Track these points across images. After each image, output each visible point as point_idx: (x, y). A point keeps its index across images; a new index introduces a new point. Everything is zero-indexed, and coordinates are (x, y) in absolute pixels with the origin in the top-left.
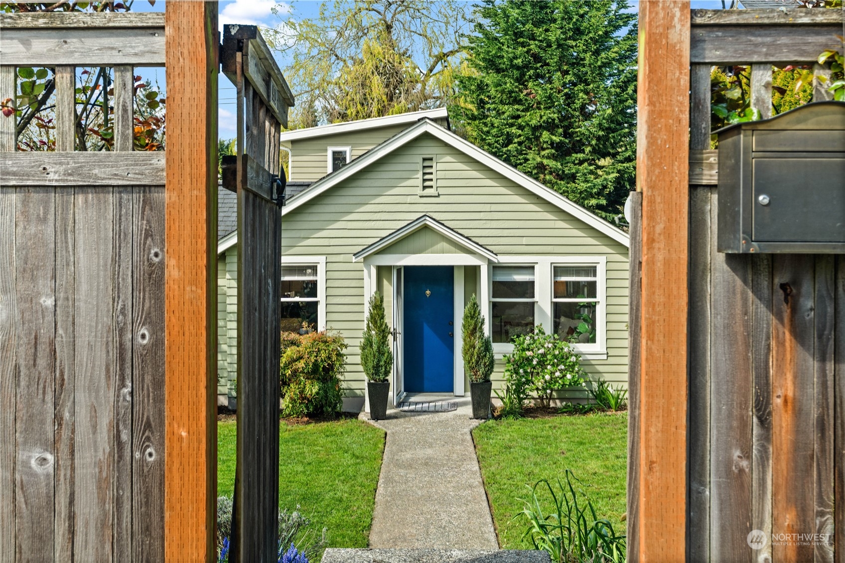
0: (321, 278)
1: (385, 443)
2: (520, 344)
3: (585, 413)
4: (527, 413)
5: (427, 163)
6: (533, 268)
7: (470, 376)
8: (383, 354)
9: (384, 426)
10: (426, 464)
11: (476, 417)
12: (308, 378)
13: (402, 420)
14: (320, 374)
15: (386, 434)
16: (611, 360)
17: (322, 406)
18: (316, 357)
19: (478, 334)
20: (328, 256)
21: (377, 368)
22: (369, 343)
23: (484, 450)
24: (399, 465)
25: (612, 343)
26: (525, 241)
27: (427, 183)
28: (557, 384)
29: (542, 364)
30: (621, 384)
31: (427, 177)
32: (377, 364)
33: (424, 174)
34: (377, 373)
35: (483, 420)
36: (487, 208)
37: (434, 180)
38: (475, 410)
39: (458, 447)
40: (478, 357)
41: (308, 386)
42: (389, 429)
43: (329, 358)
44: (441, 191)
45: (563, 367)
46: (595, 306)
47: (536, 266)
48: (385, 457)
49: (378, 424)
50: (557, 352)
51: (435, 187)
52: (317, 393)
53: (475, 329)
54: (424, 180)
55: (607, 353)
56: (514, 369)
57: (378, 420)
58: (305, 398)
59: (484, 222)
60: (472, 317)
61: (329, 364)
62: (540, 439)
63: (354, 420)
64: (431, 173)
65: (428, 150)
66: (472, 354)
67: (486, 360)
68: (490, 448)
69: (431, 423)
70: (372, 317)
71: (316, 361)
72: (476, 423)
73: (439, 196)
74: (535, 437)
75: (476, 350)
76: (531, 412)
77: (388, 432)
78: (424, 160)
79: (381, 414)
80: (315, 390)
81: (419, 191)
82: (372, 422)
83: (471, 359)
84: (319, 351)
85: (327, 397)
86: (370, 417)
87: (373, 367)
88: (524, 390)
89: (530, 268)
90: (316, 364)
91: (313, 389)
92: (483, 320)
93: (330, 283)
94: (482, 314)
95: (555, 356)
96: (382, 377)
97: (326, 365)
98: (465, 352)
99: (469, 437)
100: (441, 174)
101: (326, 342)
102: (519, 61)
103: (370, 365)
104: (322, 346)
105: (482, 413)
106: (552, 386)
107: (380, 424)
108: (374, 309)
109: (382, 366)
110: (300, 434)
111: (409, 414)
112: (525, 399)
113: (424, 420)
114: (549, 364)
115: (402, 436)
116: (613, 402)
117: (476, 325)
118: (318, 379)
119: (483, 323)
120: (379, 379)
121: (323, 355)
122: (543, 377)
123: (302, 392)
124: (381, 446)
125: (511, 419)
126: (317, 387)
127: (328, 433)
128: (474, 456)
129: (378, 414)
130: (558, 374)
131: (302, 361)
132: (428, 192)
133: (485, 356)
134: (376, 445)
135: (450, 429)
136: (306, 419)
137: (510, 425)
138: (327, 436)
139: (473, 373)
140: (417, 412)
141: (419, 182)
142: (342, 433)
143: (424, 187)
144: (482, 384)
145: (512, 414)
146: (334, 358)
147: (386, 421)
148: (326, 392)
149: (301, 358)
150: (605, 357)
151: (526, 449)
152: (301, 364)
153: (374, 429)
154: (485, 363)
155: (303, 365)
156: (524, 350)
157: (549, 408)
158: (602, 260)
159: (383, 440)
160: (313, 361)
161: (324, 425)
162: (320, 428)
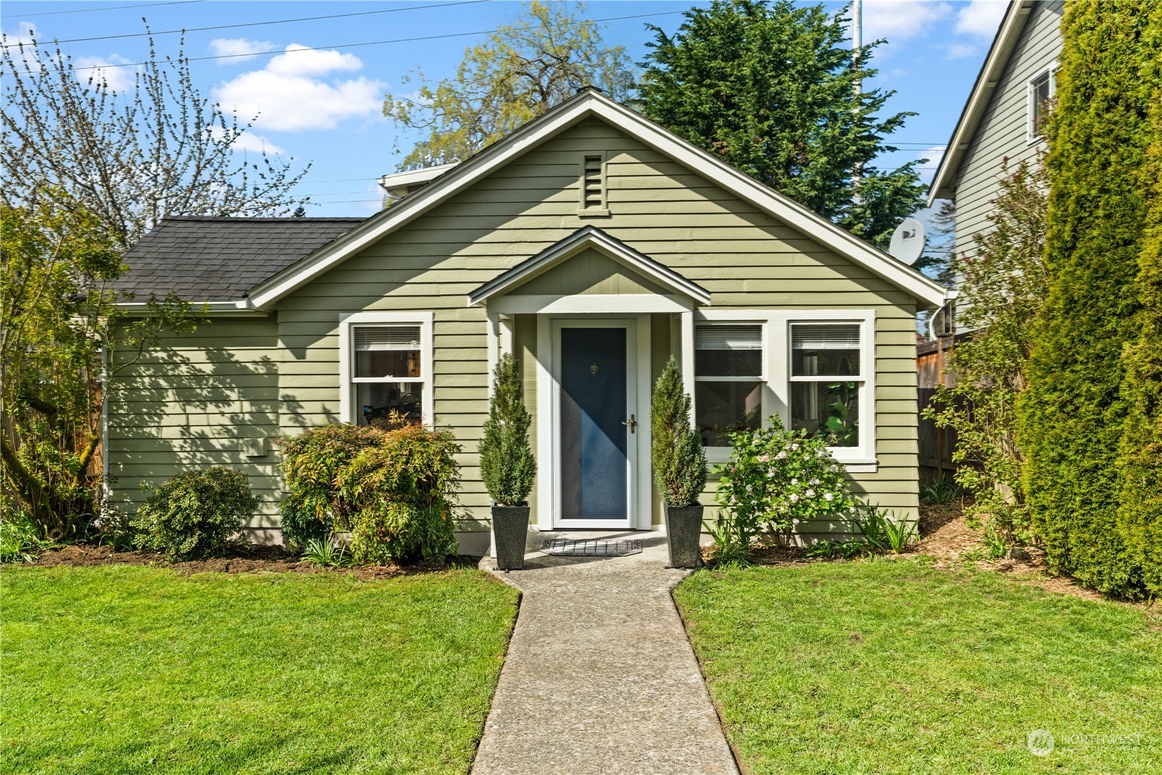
0: (425, 346)
1: (516, 617)
2: (744, 446)
3: (851, 557)
4: (755, 557)
5: (591, 166)
6: (759, 328)
7: (667, 495)
8: (518, 458)
9: (518, 581)
10: (593, 666)
11: (676, 564)
12: (392, 500)
13: (550, 571)
14: (413, 494)
15: (521, 596)
16: (883, 474)
17: (419, 547)
18: (407, 463)
19: (678, 426)
20: (437, 312)
21: (507, 482)
22: (494, 438)
23: (703, 632)
24: (537, 671)
25: (886, 447)
26: (745, 286)
27: (592, 197)
28: (810, 510)
29: (783, 477)
30: (905, 511)
31: (592, 187)
32: (507, 475)
33: (588, 182)
34: (508, 490)
35: (689, 571)
36: (687, 234)
37: (603, 191)
38: (674, 553)
39: (653, 625)
40: (681, 462)
41: (391, 513)
42: (526, 587)
43: (429, 466)
44: (614, 208)
45: (817, 482)
46: (856, 389)
47: (764, 326)
48: (512, 649)
49: (510, 580)
50: (807, 457)
51: (604, 203)
52: (407, 526)
53: (674, 415)
54: (588, 192)
55: (877, 463)
56: (735, 485)
57: (510, 569)
58: (386, 533)
59: (682, 256)
60: (670, 396)
61: (427, 477)
62: (800, 608)
63: (470, 570)
64: (598, 181)
65: (594, 144)
66: (671, 458)
67: (695, 468)
68: (714, 630)
69: (601, 577)
70: (500, 398)
71: (406, 470)
72: (676, 575)
73: (610, 216)
74: (788, 604)
75: (677, 450)
76: (765, 556)
77: (525, 593)
78: (588, 159)
79: (514, 559)
80: (402, 521)
81: (579, 209)
82: (499, 574)
83: (669, 467)
84: (411, 453)
85: (426, 532)
86: (496, 566)
87: (501, 480)
88: (755, 519)
89: (754, 330)
90: (404, 476)
91: (399, 518)
92: (689, 400)
93: (441, 355)
94: (685, 392)
95: (804, 465)
96: (516, 497)
97: (423, 477)
98: (658, 454)
99: (669, 605)
100: (613, 182)
101: (423, 440)
102: (705, 108)
103: (496, 476)
104: (418, 447)
105: (687, 557)
106: (801, 513)
107: (513, 578)
108: (502, 383)
109: (516, 479)
110: (371, 595)
111: (563, 560)
112: (753, 534)
113: (589, 570)
114: (794, 477)
115: (549, 602)
116: (894, 539)
117: (676, 408)
118: (410, 502)
119: (687, 407)
120: (511, 501)
121: (417, 461)
122: (787, 498)
123: (381, 523)
124: (507, 622)
125: (735, 568)
126: (405, 515)
127: (420, 595)
128: (686, 647)
129: (509, 562)
130: (810, 493)
131: (382, 471)
132: (593, 210)
133: (693, 460)
134: (498, 619)
135: (633, 588)
136: (393, 568)
137: (736, 580)
138: (417, 600)
139: (671, 491)
140: (577, 555)
141: (579, 195)
142: (444, 595)
143: (588, 204)
144: (686, 508)
145: (736, 558)
146: (437, 466)
147: (524, 572)
148: (423, 524)
149: (381, 466)
150: (873, 468)
151: (781, 629)
152: (378, 476)
153: (502, 588)
154: (693, 473)
155: (383, 478)
156: (751, 454)
157: (789, 549)
158: (868, 315)
159: (513, 608)
160: (399, 470)
161: (419, 579)
162: (409, 586)
